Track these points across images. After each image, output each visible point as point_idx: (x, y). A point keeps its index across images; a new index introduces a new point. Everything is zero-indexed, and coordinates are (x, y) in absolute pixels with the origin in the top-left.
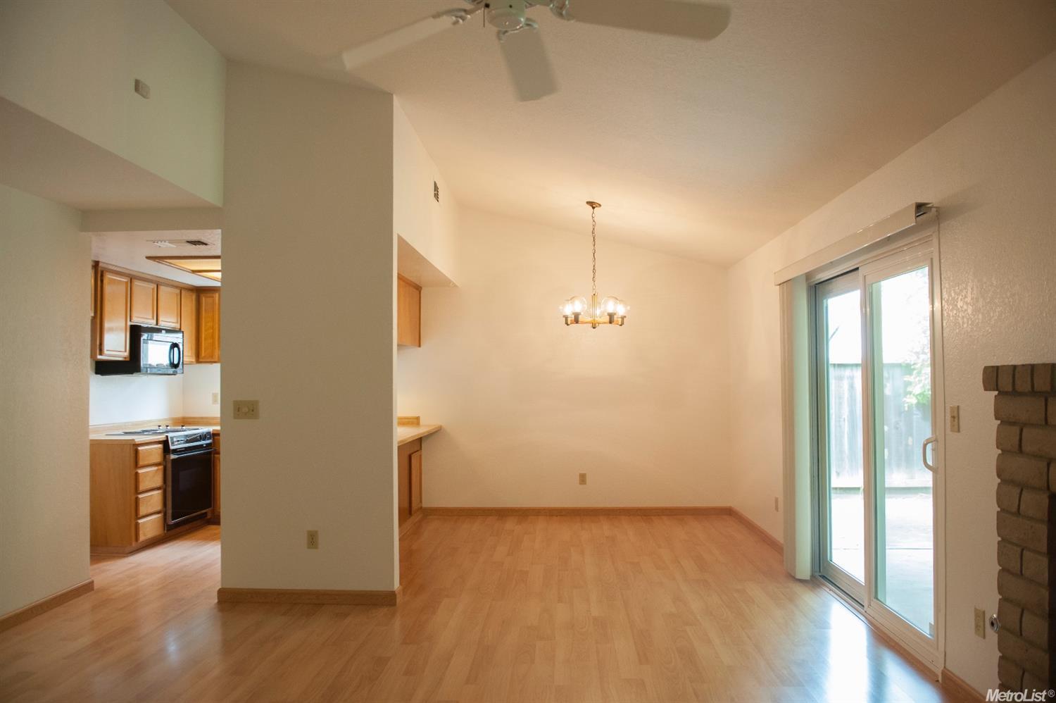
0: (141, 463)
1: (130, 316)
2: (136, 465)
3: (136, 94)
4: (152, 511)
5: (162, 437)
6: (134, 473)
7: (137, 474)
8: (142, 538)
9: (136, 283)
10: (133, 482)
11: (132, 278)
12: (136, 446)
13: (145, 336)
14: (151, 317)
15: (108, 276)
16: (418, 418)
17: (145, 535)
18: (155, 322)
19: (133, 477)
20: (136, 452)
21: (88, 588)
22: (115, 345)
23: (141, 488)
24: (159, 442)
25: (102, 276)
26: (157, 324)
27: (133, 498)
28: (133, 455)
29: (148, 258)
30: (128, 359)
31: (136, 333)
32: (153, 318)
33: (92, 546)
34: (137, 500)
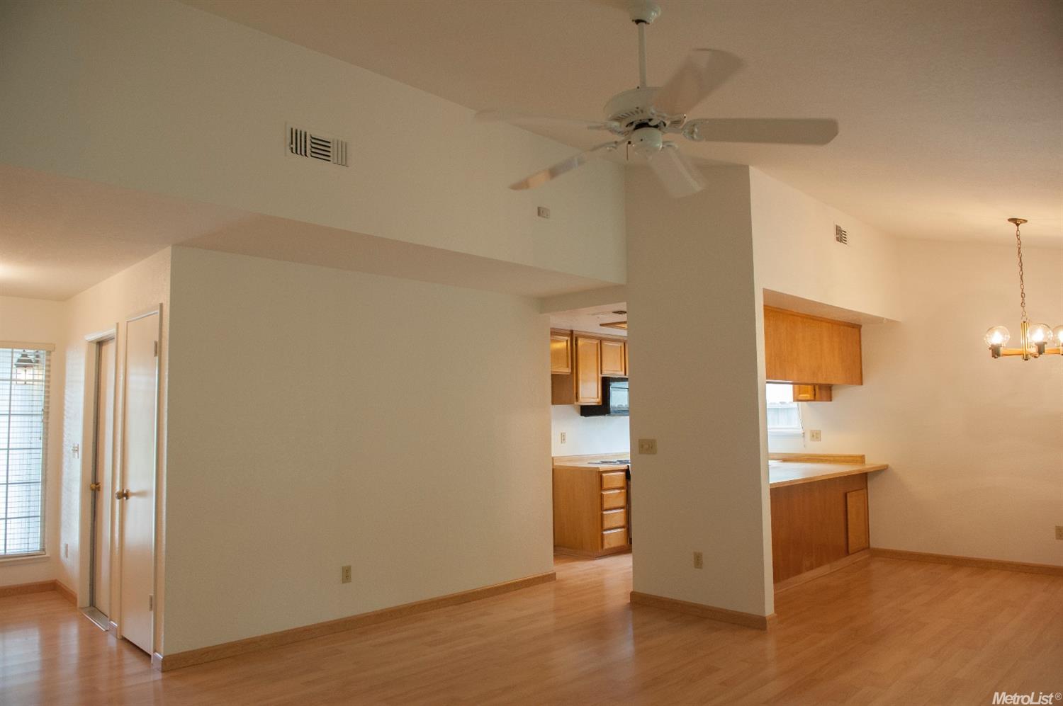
0: (605, 486)
1: (601, 371)
2: (601, 487)
3: (540, 218)
4: (617, 525)
5: (624, 467)
6: (600, 493)
7: (602, 495)
8: (606, 546)
9: (605, 344)
10: (599, 501)
11: (601, 340)
12: (600, 474)
13: (613, 385)
14: (619, 369)
15: (580, 342)
16: (863, 457)
17: (610, 545)
18: (623, 373)
19: (599, 498)
20: (601, 477)
21: (550, 578)
22: (590, 393)
23: (606, 506)
24: (622, 471)
25: (576, 341)
26: (625, 375)
27: (599, 513)
28: (598, 479)
29: (601, 325)
30: (601, 404)
31: (606, 383)
32: (622, 370)
33: (554, 546)
34: (602, 515)
